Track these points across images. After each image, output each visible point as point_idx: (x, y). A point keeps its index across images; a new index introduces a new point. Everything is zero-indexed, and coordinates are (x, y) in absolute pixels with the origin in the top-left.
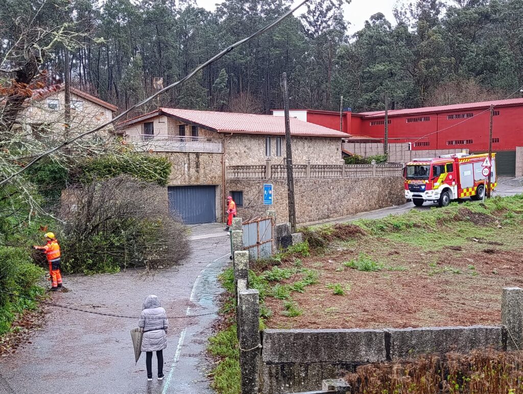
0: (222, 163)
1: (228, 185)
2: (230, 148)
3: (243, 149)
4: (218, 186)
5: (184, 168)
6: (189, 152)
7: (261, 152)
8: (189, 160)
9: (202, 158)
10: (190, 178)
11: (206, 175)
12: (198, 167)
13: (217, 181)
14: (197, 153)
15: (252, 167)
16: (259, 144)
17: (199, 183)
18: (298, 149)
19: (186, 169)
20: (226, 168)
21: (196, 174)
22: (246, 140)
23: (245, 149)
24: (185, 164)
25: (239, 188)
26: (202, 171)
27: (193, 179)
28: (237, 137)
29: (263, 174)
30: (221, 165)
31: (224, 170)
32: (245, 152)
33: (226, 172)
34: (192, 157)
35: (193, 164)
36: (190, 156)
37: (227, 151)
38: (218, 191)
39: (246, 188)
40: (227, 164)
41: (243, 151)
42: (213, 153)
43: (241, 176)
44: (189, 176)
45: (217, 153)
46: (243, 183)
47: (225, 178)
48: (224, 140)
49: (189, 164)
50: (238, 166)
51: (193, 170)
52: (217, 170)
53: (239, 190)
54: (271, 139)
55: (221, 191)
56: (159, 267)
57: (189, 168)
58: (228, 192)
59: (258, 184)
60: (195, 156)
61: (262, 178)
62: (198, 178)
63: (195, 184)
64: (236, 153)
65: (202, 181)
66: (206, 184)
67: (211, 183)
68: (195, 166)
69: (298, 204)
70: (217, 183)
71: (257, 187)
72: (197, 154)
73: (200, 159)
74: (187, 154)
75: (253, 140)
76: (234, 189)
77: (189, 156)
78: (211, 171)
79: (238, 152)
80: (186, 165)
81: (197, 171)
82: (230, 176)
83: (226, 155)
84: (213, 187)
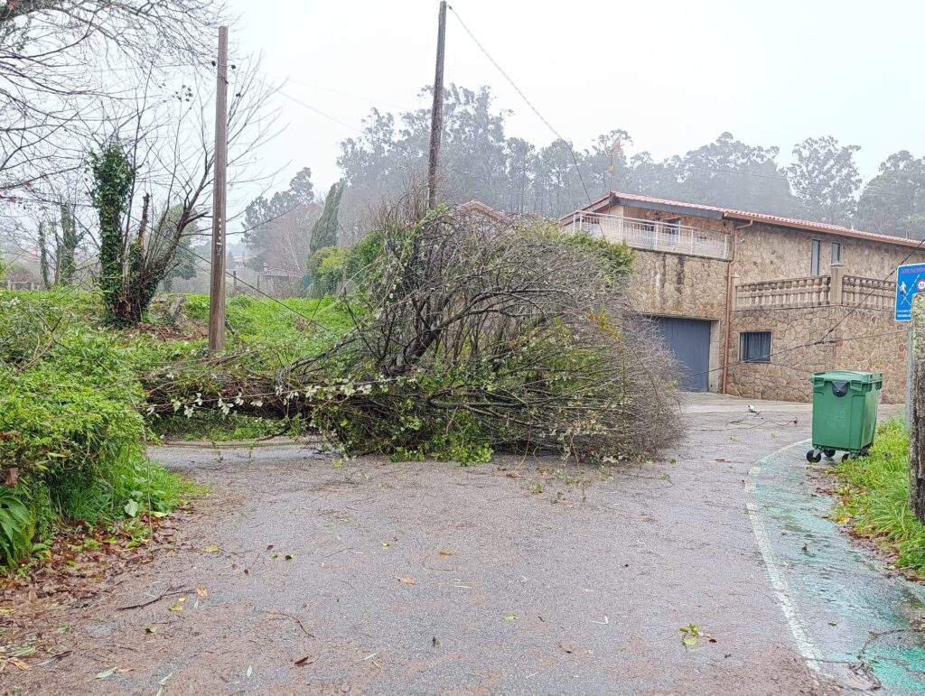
0: (727, 278)
1: (737, 320)
2: (745, 252)
3: (768, 257)
4: (717, 321)
5: (654, 281)
6: (666, 253)
7: (803, 266)
8: (664, 267)
9: (688, 265)
10: (664, 301)
11: (694, 298)
12: (680, 281)
13: (716, 313)
14: (681, 255)
15: (794, 283)
16: (799, 251)
17: (680, 313)
18: (870, 269)
19: (658, 284)
20: (734, 288)
21: (676, 295)
22: (776, 241)
23: (773, 257)
24: (656, 273)
25: (763, 325)
26: (687, 290)
27: (670, 303)
28: (758, 233)
29: (822, 294)
30: (724, 282)
31: (731, 293)
32: (772, 262)
33: (734, 296)
34: (671, 261)
35: (672, 276)
36: (667, 260)
37: (737, 257)
38: (716, 333)
39: (780, 325)
40: (736, 282)
41: (768, 261)
42: (711, 259)
43: (767, 302)
44: (662, 297)
45: (720, 260)
46: (772, 314)
47: (731, 308)
48: (733, 237)
49: (664, 275)
50: (762, 284)
51: (670, 288)
52: (716, 292)
53: (763, 329)
54: (822, 244)
55: (723, 332)
56: (605, 459)
57: (663, 282)
58: (736, 334)
59: (810, 316)
60: (676, 261)
61: (820, 304)
62: (678, 304)
63: (674, 313)
64: (755, 263)
65: (688, 310)
66: (693, 315)
67: (703, 316)
68: (675, 279)
69: (893, 364)
70: (716, 317)
71: (807, 322)
72: (681, 257)
73: (685, 268)
74: (662, 255)
75: (787, 241)
76: (751, 328)
77: (664, 260)
78: (704, 291)
79: (759, 261)
80: (658, 276)
81: (679, 290)
82: (743, 303)
83: (737, 265)
84: (707, 324)
